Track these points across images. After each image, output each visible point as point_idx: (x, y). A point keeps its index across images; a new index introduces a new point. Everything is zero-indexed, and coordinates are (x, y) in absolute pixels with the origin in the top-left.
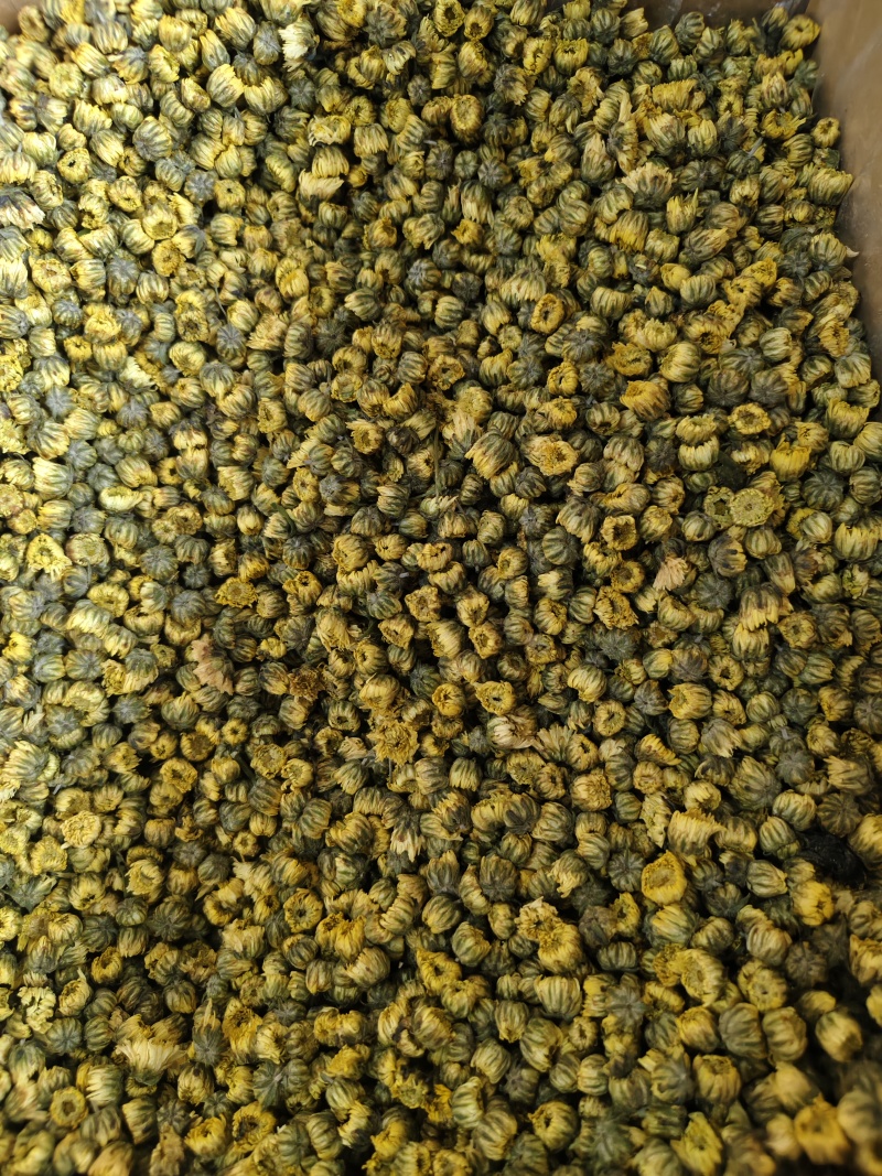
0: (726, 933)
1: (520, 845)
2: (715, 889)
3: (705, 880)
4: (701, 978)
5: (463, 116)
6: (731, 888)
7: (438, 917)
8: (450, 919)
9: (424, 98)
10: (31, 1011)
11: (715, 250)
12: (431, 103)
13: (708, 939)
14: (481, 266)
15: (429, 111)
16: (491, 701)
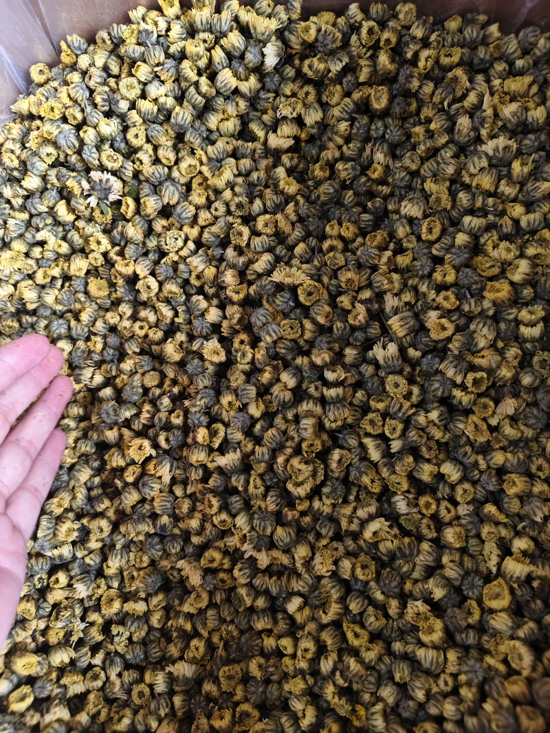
0: (536, 631)
1: (407, 565)
2: (528, 601)
3: (522, 596)
4: (520, 658)
5: (378, 99)
6: (539, 602)
7: (355, 605)
8: (363, 605)
9: (352, 88)
10: (117, 639)
11: (544, 195)
12: (357, 91)
13: (525, 634)
14: (384, 192)
15: (356, 96)
16: (395, 484)
